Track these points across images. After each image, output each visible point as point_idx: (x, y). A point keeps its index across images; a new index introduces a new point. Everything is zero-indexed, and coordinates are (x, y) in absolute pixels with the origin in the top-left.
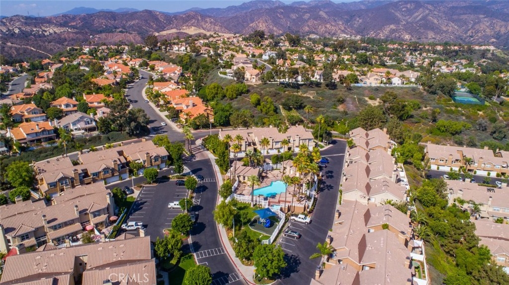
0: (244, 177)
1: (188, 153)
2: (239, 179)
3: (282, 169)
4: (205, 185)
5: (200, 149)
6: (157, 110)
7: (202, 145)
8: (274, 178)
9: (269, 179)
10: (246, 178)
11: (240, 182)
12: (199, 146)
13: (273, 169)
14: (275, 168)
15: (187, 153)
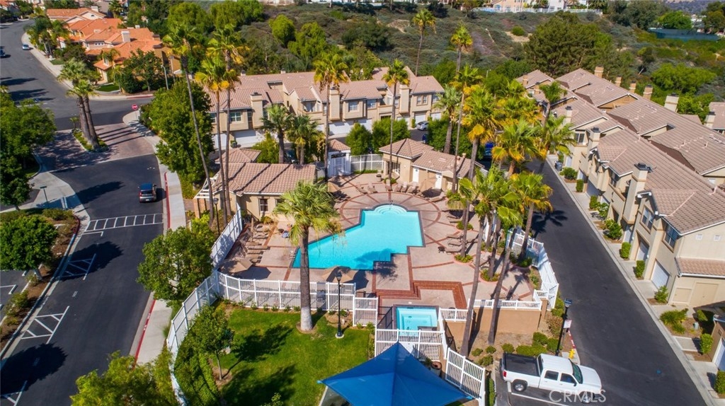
0: (264, 201)
1: (89, 143)
2: (244, 209)
3: (385, 168)
4: (114, 241)
5: (130, 132)
6: (46, 61)
7: (141, 122)
8: (366, 200)
9: (349, 204)
10: (272, 203)
11: (247, 217)
12: (133, 125)
13: (354, 173)
14: (361, 169)
15: (84, 144)
